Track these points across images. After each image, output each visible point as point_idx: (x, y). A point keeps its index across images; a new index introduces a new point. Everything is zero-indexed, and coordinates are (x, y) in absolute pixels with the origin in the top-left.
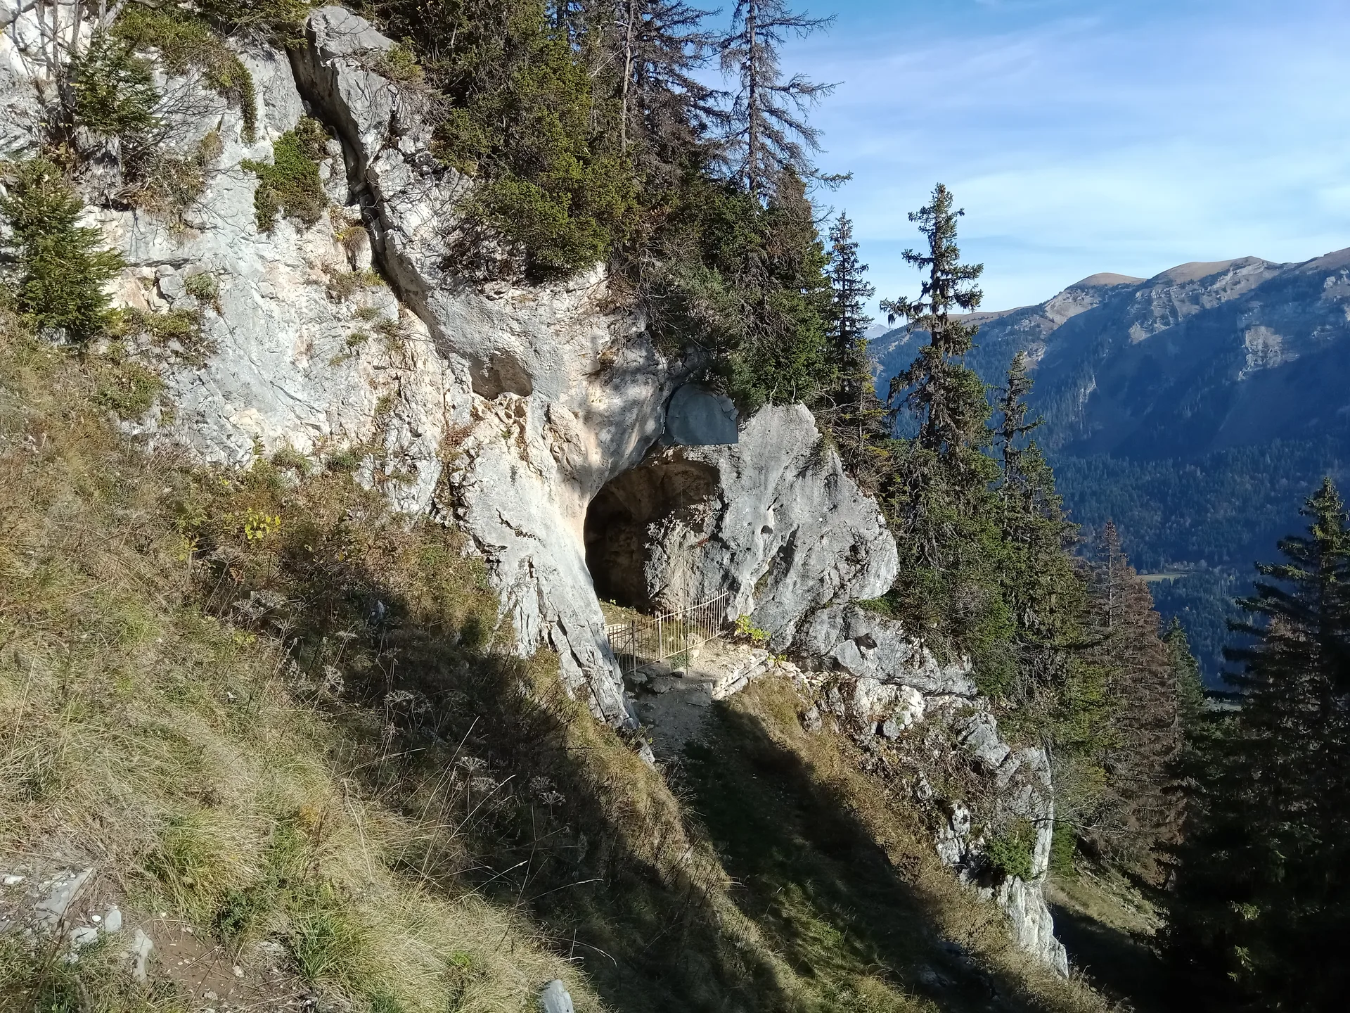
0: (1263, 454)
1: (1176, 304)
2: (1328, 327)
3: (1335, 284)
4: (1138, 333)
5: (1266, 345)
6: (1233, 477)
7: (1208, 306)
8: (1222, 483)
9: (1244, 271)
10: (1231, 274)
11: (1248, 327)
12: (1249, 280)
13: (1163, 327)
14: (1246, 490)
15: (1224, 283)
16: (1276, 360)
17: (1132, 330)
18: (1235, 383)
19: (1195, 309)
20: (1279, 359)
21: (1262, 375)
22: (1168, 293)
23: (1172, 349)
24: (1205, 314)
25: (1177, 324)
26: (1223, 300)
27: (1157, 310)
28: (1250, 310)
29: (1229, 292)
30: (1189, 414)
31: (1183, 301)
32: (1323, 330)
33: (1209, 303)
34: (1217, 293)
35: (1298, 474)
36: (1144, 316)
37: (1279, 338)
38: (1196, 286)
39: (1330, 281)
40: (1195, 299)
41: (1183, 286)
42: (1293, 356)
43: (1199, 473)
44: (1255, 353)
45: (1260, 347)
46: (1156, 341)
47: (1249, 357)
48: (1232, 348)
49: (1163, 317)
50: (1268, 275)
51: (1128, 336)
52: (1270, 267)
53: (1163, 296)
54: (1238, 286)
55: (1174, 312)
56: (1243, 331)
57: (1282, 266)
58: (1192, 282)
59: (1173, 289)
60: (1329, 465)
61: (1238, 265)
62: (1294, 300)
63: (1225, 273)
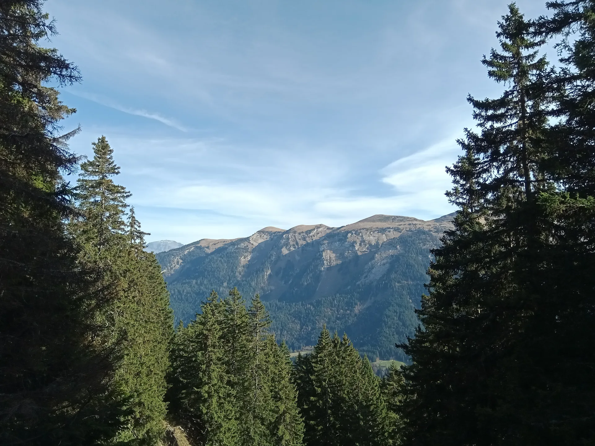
0: (334, 300)
1: (298, 240)
2: (350, 252)
3: (351, 236)
4: (285, 251)
5: (330, 258)
6: (324, 309)
7: (309, 242)
8: (321, 311)
9: (320, 229)
10: (316, 230)
11: (324, 251)
12: (322, 233)
13: (294, 249)
14: (329, 315)
15: (314, 233)
16: (334, 263)
17: (283, 250)
18: (321, 271)
19: (304, 243)
20: (335, 263)
21: (330, 269)
22: (295, 236)
23: (297, 258)
24: (307, 244)
25: (298, 248)
26: (314, 240)
27: (291, 243)
28: (324, 244)
29: (315, 237)
30: (306, 284)
31: (300, 239)
32: (348, 253)
33: (309, 240)
34: (311, 237)
35: (346, 308)
36: (287, 244)
37: (334, 255)
38: (304, 234)
39: (349, 235)
40: (304, 239)
41: (300, 234)
42: (339, 262)
43: (312, 308)
44: (327, 260)
45: (328, 258)
46: (291, 254)
47: (325, 262)
48: (318, 257)
49: (293, 245)
50: (328, 231)
51: (281, 252)
52: (328, 228)
53: (293, 237)
54: (318, 235)
55: (297, 243)
56: (322, 252)
57: (332, 228)
58: (303, 232)
59: (297, 234)
60: (356, 304)
61: (318, 227)
62: (339, 241)
63: (314, 229)
